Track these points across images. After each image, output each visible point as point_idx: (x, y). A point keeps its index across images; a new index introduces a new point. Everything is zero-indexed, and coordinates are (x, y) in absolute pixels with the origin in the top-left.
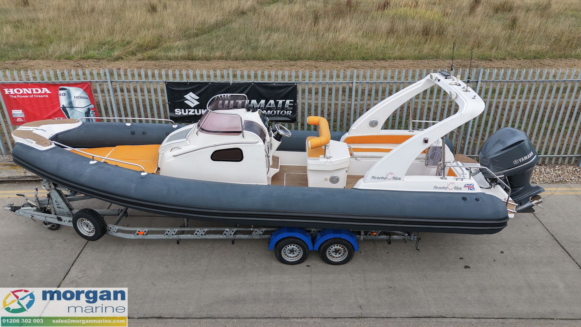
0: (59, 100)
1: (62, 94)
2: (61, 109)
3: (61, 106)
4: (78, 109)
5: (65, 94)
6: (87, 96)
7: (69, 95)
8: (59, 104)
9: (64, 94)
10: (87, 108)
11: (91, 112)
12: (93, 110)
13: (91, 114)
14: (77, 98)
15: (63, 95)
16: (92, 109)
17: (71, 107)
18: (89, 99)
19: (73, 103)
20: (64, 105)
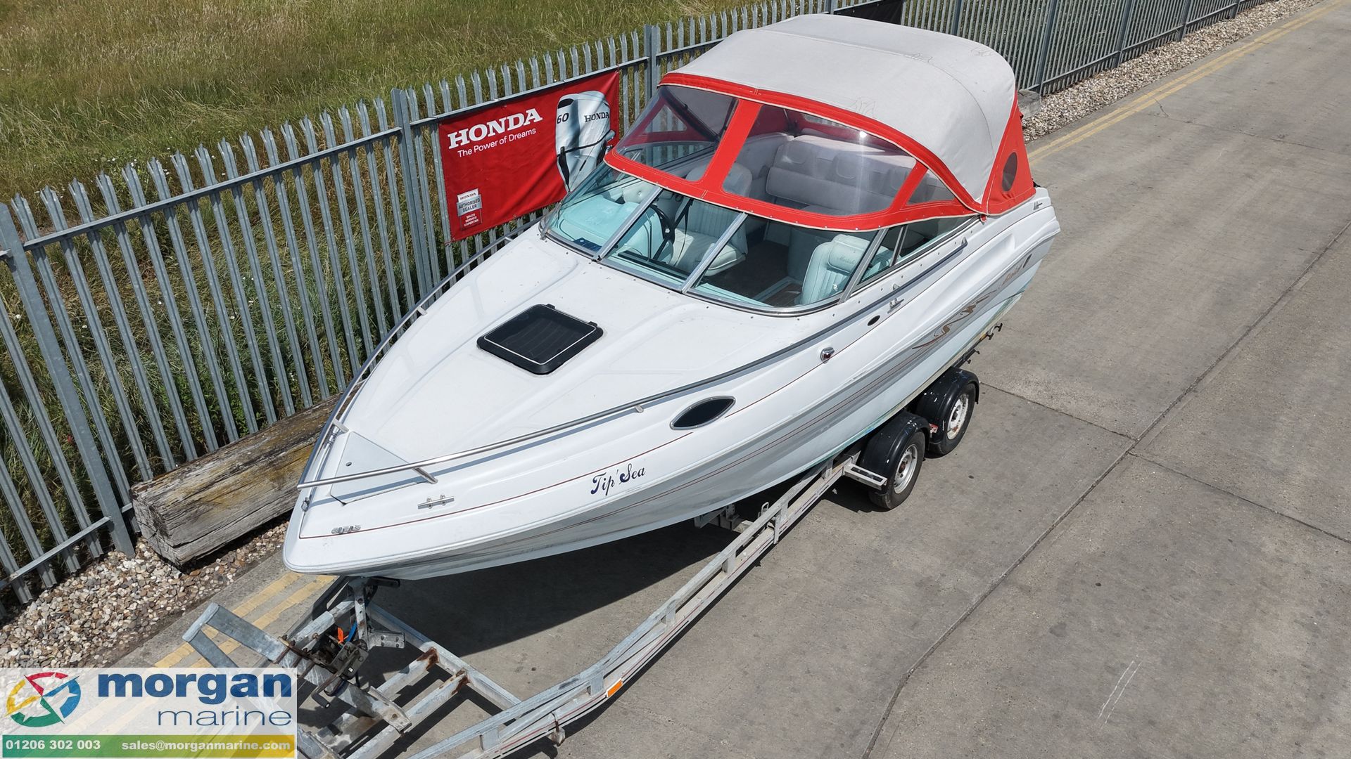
0: (554, 137)
1: (562, 118)
2: (558, 157)
3: (558, 151)
4: (586, 151)
6: (606, 110)
7: (575, 116)
8: (554, 145)
9: (566, 118)
10: (603, 142)
11: (606, 151)
12: (611, 144)
14: (590, 120)
15: (563, 121)
16: (608, 143)
17: (575, 147)
18: (609, 116)
19: (580, 137)
20: (563, 148)
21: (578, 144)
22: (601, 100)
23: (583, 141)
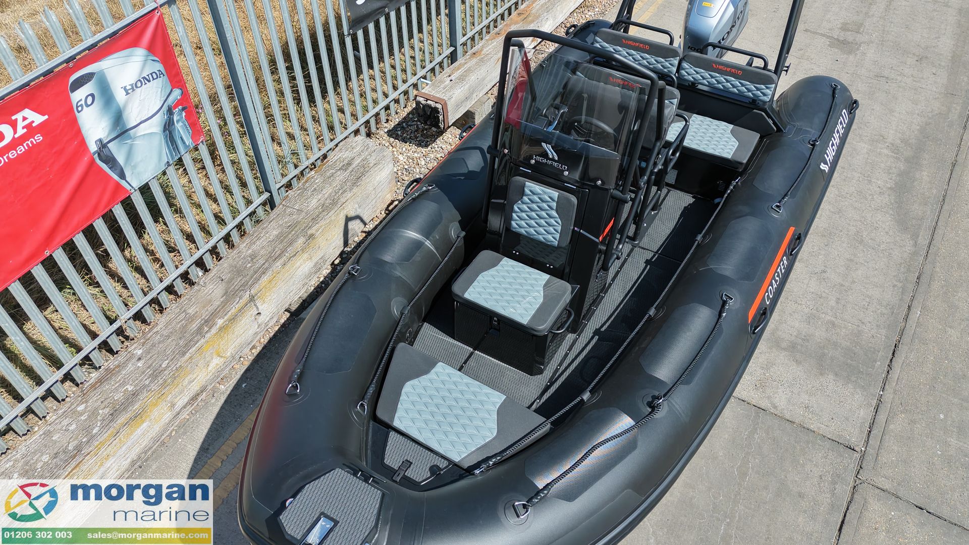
0: (79, 132)
1: (83, 102)
2: (96, 156)
3: (93, 148)
4: (143, 130)
5: (92, 95)
6: (159, 67)
7: (106, 93)
8: (83, 143)
9: (90, 100)
10: (165, 108)
11: (175, 118)
12: (180, 107)
13: (178, 121)
14: (134, 90)
15: (88, 106)
16: (176, 106)
17: (121, 130)
18: (165, 73)
19: (125, 115)
20: (100, 140)
21: (124, 125)
22: (142, 59)
23: (132, 117)
